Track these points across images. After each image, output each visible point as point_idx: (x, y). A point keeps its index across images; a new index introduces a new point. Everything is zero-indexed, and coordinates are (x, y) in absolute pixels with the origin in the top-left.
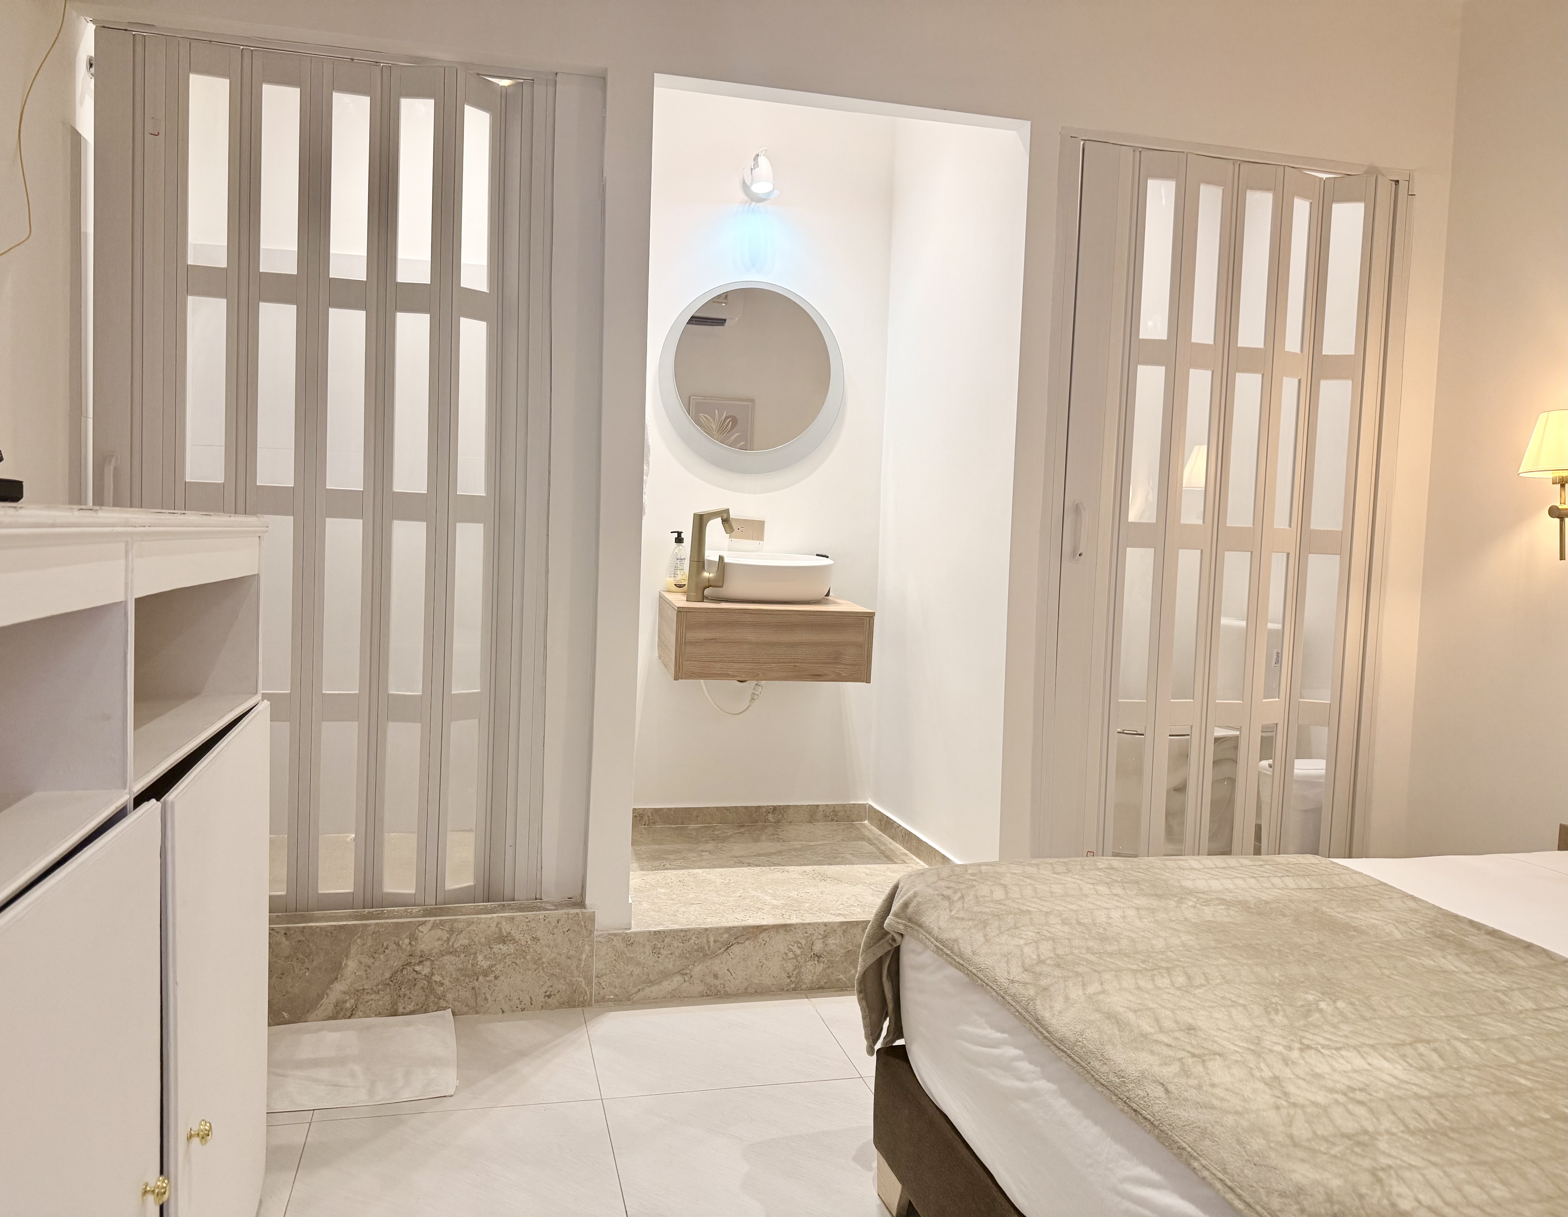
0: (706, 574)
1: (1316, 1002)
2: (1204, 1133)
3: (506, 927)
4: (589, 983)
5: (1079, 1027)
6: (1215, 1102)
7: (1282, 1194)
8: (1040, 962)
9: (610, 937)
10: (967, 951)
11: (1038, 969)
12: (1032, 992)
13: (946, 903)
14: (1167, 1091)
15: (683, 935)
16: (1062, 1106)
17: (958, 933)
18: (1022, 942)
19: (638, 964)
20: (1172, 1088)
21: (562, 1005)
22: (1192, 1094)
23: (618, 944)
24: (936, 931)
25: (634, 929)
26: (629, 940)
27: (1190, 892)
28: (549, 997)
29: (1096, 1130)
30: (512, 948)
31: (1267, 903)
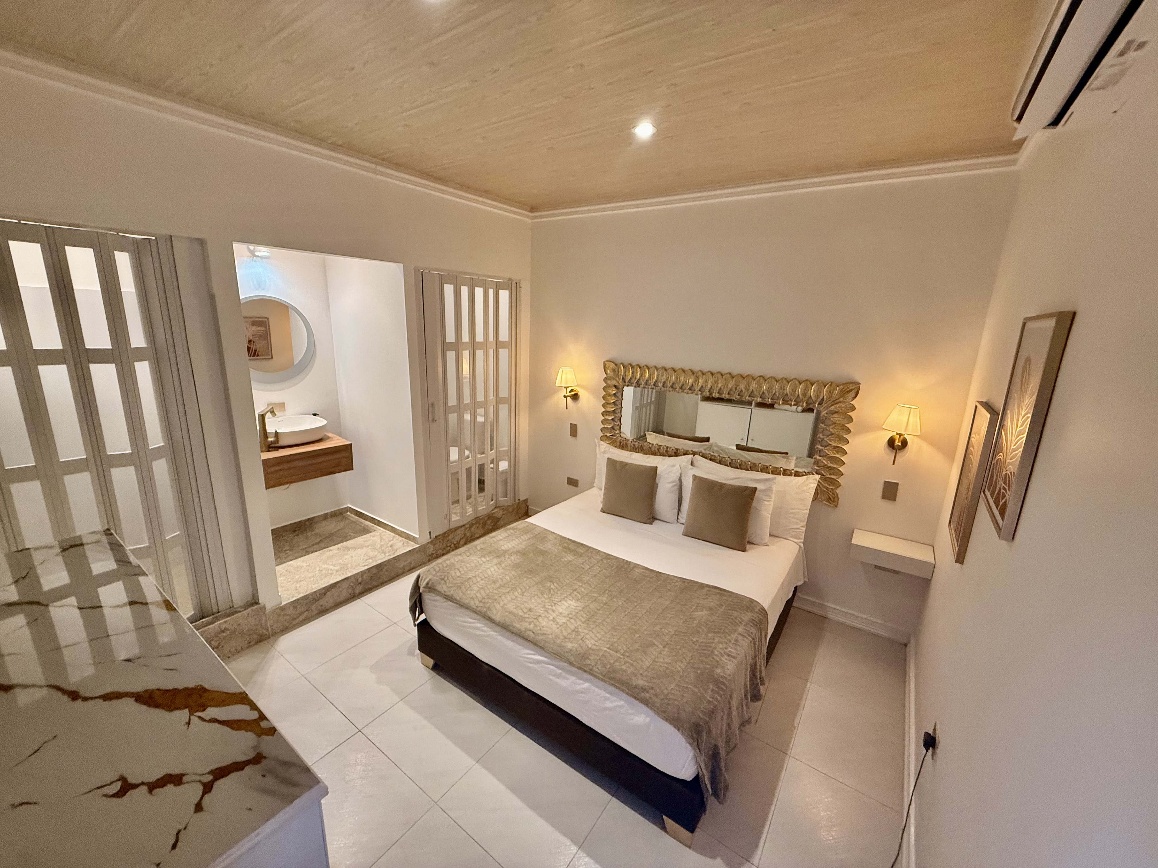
0: (270, 439)
1: (550, 586)
2: (545, 642)
3: (223, 627)
4: (267, 630)
5: (504, 618)
6: (545, 632)
7: (567, 652)
8: (484, 598)
9: (274, 611)
10: (458, 598)
11: (483, 601)
12: (485, 610)
13: (443, 582)
14: (533, 633)
15: (306, 597)
16: (500, 638)
17: (452, 592)
18: (475, 592)
19: (288, 615)
20: (534, 631)
21: (257, 643)
22: (540, 632)
23: (278, 611)
24: (443, 592)
25: (283, 604)
26: (283, 608)
27: (505, 552)
28: (250, 643)
29: (512, 643)
30: (228, 632)
31: (525, 549)
